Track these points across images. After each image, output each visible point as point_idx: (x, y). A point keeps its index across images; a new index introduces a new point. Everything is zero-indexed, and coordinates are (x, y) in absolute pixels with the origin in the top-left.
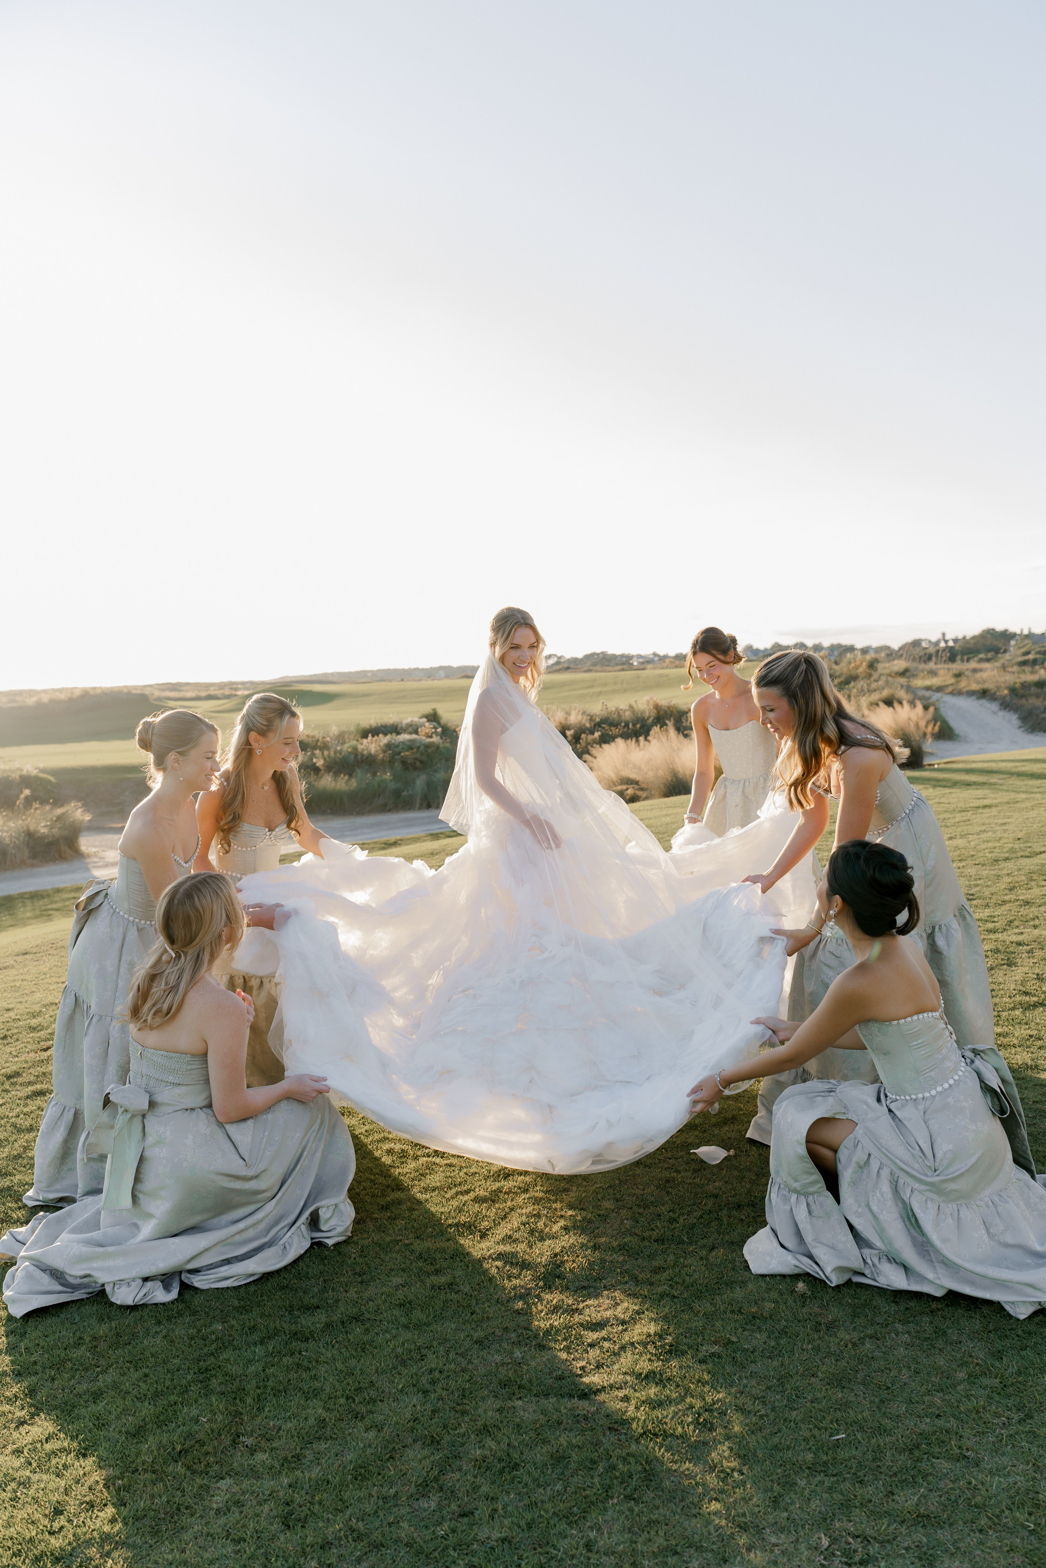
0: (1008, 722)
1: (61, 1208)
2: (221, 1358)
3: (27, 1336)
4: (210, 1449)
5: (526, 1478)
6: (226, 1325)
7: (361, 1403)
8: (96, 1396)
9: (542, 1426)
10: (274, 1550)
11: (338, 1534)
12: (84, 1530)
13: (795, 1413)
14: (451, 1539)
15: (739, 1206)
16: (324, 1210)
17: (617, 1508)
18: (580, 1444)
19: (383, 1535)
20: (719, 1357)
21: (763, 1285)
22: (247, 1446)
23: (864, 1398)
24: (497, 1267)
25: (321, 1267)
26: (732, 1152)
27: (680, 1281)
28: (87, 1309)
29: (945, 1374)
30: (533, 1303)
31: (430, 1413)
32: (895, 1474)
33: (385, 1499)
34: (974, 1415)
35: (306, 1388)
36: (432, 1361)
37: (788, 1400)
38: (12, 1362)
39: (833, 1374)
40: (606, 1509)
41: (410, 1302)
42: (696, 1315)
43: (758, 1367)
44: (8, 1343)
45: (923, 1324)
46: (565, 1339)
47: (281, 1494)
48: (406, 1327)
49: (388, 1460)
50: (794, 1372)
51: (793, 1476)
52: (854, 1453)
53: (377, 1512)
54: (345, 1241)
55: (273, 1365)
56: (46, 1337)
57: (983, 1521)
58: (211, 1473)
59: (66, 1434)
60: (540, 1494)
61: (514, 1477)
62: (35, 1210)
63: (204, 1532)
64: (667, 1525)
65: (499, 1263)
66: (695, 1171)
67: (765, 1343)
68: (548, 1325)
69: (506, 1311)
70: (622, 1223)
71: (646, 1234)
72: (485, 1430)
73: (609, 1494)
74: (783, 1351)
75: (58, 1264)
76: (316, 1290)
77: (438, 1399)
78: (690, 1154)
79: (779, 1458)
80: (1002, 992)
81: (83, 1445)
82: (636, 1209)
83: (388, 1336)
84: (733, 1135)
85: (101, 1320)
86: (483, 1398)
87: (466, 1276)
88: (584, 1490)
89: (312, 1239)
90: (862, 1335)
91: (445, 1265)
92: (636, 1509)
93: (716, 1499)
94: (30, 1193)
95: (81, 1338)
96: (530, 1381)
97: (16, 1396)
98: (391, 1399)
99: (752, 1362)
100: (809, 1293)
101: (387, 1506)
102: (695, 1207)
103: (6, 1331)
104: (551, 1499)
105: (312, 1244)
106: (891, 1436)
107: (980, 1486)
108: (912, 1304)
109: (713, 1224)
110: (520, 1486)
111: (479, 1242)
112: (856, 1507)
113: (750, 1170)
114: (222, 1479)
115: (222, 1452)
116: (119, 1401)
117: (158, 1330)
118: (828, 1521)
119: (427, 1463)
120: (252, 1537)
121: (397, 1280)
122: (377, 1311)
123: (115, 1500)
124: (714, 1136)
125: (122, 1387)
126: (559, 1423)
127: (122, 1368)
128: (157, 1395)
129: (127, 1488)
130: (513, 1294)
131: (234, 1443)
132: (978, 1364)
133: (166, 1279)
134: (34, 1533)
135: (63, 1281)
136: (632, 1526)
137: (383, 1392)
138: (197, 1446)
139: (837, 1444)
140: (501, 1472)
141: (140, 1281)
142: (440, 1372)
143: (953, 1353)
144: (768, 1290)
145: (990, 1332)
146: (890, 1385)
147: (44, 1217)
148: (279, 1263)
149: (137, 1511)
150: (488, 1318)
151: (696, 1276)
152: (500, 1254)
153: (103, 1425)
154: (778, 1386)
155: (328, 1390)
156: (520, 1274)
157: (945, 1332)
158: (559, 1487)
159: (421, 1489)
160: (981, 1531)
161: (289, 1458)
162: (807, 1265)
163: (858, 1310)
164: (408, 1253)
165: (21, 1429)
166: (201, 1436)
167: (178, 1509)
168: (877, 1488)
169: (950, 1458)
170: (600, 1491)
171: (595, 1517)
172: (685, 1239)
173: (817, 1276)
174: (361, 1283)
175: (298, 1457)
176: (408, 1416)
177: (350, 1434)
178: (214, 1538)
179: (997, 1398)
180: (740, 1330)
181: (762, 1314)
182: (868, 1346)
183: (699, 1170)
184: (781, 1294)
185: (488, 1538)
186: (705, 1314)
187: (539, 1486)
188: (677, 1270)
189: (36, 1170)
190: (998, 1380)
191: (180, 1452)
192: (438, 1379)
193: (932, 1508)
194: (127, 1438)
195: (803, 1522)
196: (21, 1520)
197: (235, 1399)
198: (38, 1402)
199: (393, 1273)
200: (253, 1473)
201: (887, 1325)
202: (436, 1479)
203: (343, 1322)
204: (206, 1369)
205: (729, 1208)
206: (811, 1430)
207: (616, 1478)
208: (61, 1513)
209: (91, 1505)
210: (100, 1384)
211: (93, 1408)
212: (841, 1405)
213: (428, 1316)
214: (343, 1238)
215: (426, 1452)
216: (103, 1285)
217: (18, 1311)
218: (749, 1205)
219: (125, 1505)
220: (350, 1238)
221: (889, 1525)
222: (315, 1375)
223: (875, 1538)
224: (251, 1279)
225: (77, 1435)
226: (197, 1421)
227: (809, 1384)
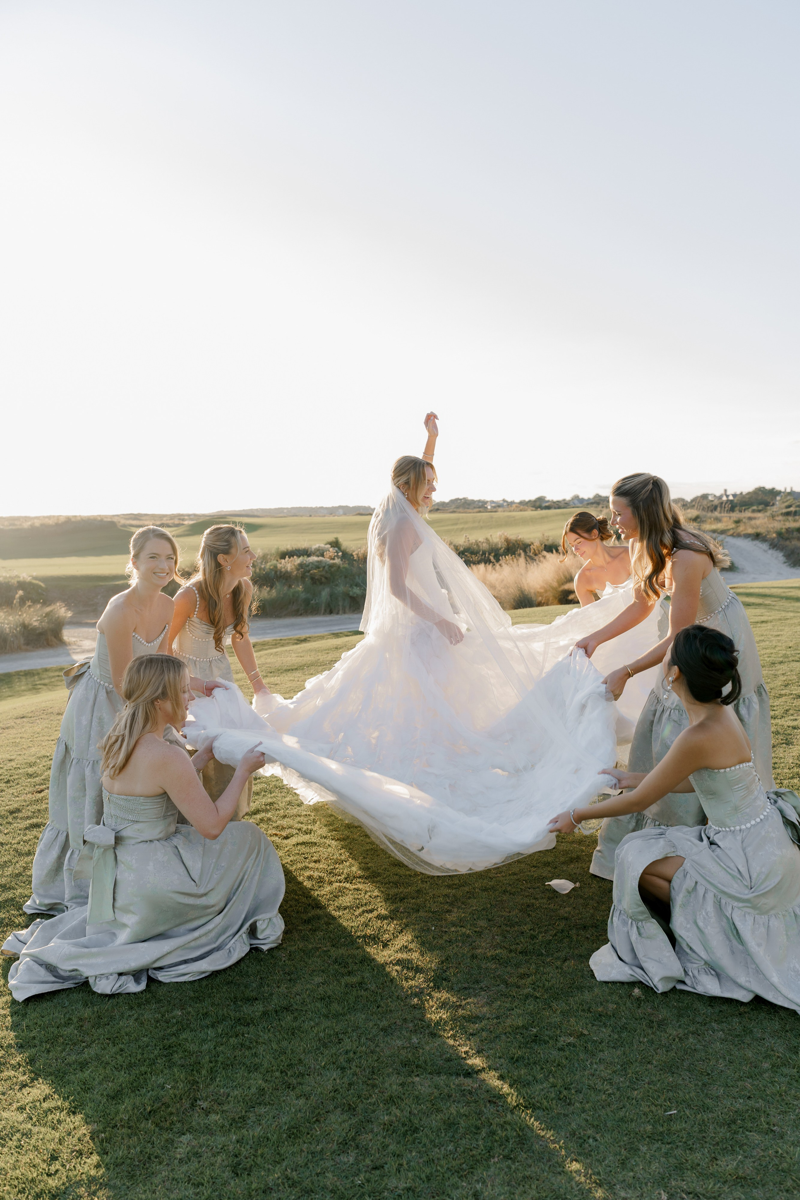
0: (775, 558)
1: (53, 916)
2: (181, 1038)
3: (28, 1016)
4: (174, 1110)
5: (425, 1140)
6: (184, 1011)
7: (292, 1076)
8: (83, 1066)
9: (435, 1098)
10: (226, 1193)
11: (277, 1182)
12: (75, 1173)
13: (636, 1092)
14: (366, 1187)
15: (585, 927)
16: (261, 922)
17: (498, 1165)
18: (467, 1113)
19: (313, 1183)
20: (574, 1046)
21: (607, 990)
22: (203, 1109)
23: (690, 1082)
24: (397, 971)
25: (258, 967)
26: (578, 884)
27: (541, 985)
28: (75, 996)
29: (753, 1064)
30: (426, 1000)
31: (347, 1086)
32: (718, 1144)
33: (313, 1153)
34: (778, 1098)
35: (248, 1063)
36: (347, 1044)
37: (630, 1082)
38: (16, 1036)
39: (665, 1062)
40: (489, 1167)
41: (329, 997)
42: (555, 1012)
43: (606, 1055)
44: (13, 1022)
45: (734, 1024)
46: (452, 1029)
47: (231, 1148)
48: (326, 1016)
49: (315, 1122)
50: (634, 1059)
51: (637, 1143)
52: (684, 1125)
53: (307, 1164)
54: (276, 947)
55: (222, 1045)
56: (43, 1017)
57: (789, 1183)
58: (175, 1130)
59: (59, 1095)
60: (436, 1153)
61: (415, 1139)
62: (33, 917)
63: (170, 1177)
64: (538, 1180)
65: (398, 968)
66: (549, 898)
67: (610, 1036)
68: (438, 1017)
69: (405, 1005)
70: (494, 938)
71: (513, 947)
72: (391, 1100)
73: (491, 1154)
74: (624, 1043)
75: (52, 960)
76: (254, 985)
77: (353, 1075)
78: (545, 885)
79: (625, 1129)
80: (783, 765)
81: (73, 1105)
82: (504, 927)
83: (312, 1023)
84: (578, 871)
85: (86, 1005)
86: (388, 1075)
87: (373, 976)
88: (471, 1150)
89: (251, 945)
90: (686, 1031)
91: (355, 968)
92: (513, 1167)
93: (576, 1160)
94: (28, 903)
95: (70, 1019)
96: (425, 1062)
97: (19, 1064)
98: (316, 1074)
99: (600, 1051)
100: (643, 997)
101: (315, 1160)
102: (550, 927)
103: (10, 1012)
104: (445, 1157)
105: (251, 949)
106: (713, 1112)
107: (785, 1155)
108: (724, 1007)
109: (565, 941)
110: (420, 1146)
111: (382, 951)
112: (687, 1169)
113: (592, 899)
114: (184, 1134)
115: (183, 1113)
116: (101, 1070)
117: (131, 1014)
118: (666, 1180)
119: (346, 1125)
120: (208, 1182)
121: (318, 979)
122: (303, 1003)
123: (99, 1150)
124: (563, 871)
125: (103, 1059)
126: (450, 1096)
127: (102, 1043)
128: (131, 1066)
129: (108, 1140)
130: (410, 992)
131: (193, 1106)
132: (778, 1057)
133: (137, 974)
134: (35, 1175)
135: (56, 974)
136: (510, 1181)
137: (309, 1068)
138: (163, 1108)
139: (670, 1118)
140: (405, 1134)
141: (117, 976)
142: (354, 1053)
143: (759, 1048)
144: (611, 994)
145: (787, 1031)
146: (710, 1072)
147: (41, 923)
148: (225, 963)
149: (117, 1158)
150: (391, 1011)
151: (553, 981)
152: (399, 960)
153: (89, 1089)
154: (622, 1070)
155: (266, 1065)
156: (415, 977)
157: (751, 1030)
158: (450, 1147)
159: (341, 1146)
160: (787, 1191)
161: (237, 1119)
162: (639, 975)
163: (682, 1012)
164: (326, 958)
165: (24, 1090)
166: (166, 1100)
167: (149, 1158)
168: (703, 1154)
169: (760, 1132)
170: (484, 1152)
171: (480, 1171)
172: (544, 952)
173: (647, 984)
174: (290, 980)
175: (243, 1118)
176: (330, 1087)
177: (284, 1101)
178: (178, 1182)
179: (795, 1084)
180: (590, 1025)
181: (606, 1013)
182: (691, 1040)
183: (553, 898)
184: (621, 997)
185: (396, 1188)
186: (561, 1012)
187: (435, 1146)
188: (538, 976)
189: (32, 886)
190: (795, 1070)
191: (150, 1112)
192: (353, 1058)
193: (748, 1172)
194: (107, 1100)
195: (646, 1181)
196: (25, 1163)
197: (192, 1070)
198: (37, 1069)
199: (315, 973)
200: (208, 1130)
201: (705, 1024)
202: (353, 1139)
203: (276, 1012)
204: (169, 1046)
205: (577, 929)
206: (649, 1107)
207: (496, 1141)
208: (56, 1159)
209: (80, 1153)
210: (86, 1056)
211: (80, 1075)
212: (672, 1087)
213: (343, 1008)
214: (275, 945)
215: (345, 1117)
216: (87, 978)
217: (20, 996)
218: (592, 927)
219: (107, 1153)
220: (281, 945)
221: (714, 1185)
222: (255, 1053)
223: (704, 1195)
224: (203, 976)
225: (68, 1097)
226: (163, 1088)
227: (646, 1069)
